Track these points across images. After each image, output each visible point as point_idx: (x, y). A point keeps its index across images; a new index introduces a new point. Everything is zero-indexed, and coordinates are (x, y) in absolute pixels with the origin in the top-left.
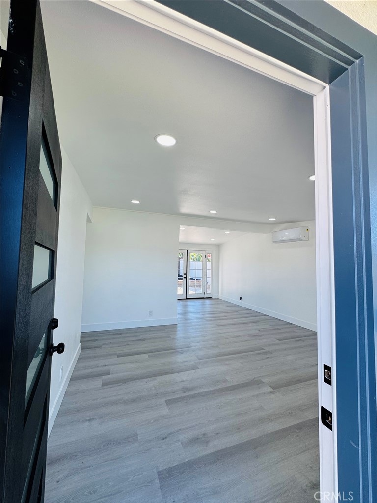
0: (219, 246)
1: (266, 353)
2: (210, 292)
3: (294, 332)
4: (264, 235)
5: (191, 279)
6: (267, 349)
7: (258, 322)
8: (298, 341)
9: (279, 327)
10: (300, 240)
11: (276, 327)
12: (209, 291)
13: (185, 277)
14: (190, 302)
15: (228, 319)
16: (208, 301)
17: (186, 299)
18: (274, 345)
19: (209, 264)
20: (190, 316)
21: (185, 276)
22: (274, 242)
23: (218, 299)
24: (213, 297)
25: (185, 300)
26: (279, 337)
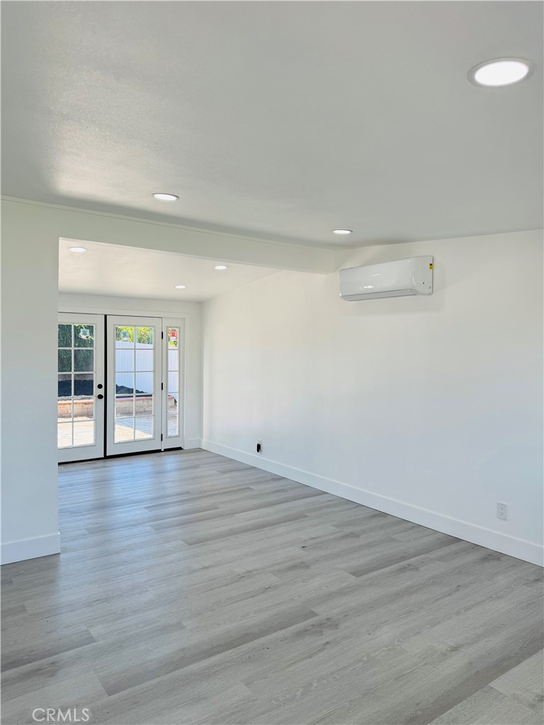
0: (200, 306)
1: (319, 628)
2: (177, 434)
3: (393, 540)
4: (321, 278)
5: (119, 389)
6: (323, 611)
7: (300, 516)
8: (403, 569)
9: (356, 529)
10: (412, 292)
11: (348, 530)
12: (173, 429)
13: (100, 397)
14: (117, 467)
15: (221, 516)
16: (171, 461)
17: (106, 457)
18: (341, 593)
19: (173, 356)
20: (123, 514)
21: (102, 392)
22: (345, 297)
23: (200, 450)
24: (185, 448)
25: (100, 463)
26: (358, 561)
